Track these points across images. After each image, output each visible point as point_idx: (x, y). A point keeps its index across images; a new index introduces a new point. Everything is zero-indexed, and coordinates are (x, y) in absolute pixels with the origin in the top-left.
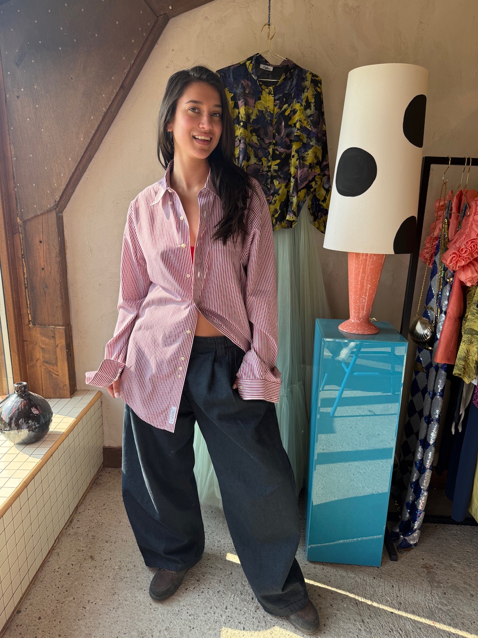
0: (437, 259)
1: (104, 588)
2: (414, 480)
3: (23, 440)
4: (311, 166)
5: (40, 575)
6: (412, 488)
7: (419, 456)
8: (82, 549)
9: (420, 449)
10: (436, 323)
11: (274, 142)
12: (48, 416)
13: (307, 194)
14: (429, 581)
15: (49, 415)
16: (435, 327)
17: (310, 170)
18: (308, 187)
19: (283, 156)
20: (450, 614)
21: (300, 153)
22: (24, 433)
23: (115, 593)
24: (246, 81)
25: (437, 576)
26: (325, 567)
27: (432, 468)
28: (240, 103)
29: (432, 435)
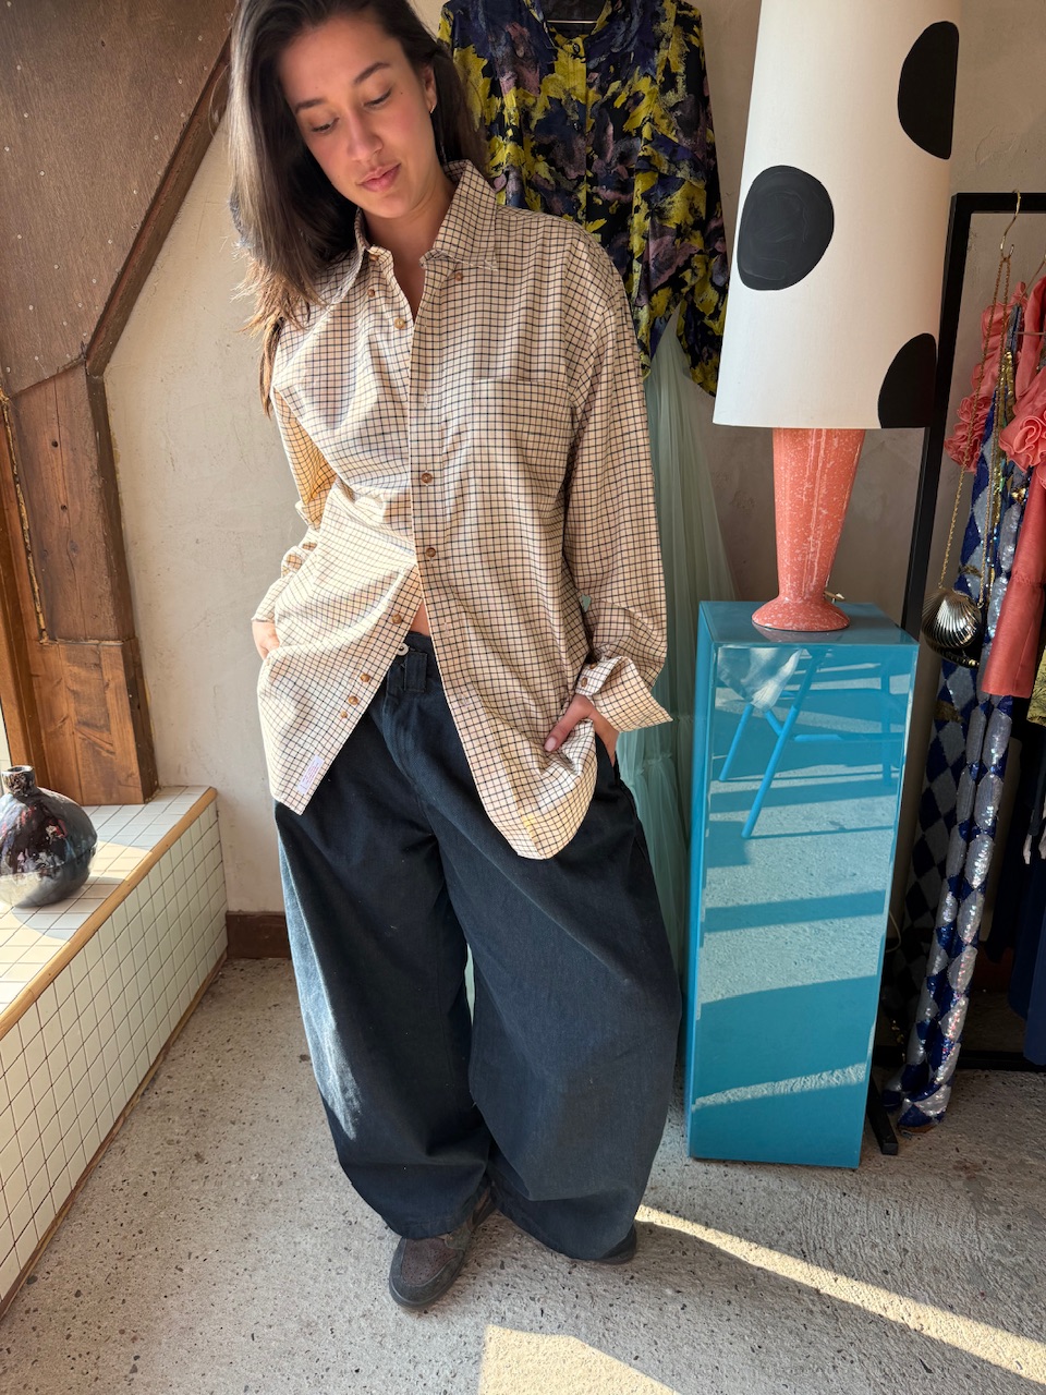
0: (988, 450)
1: (225, 1224)
2: (935, 972)
3: (28, 898)
4: (681, 232)
5: (79, 1197)
6: (930, 988)
7: (947, 917)
8: (175, 1138)
9: (949, 899)
10: (986, 602)
11: (590, 175)
12: (84, 842)
13: (673, 301)
14: (972, 1199)
15: (86, 839)
16: (984, 611)
17: (678, 241)
18: (676, 283)
19: (612, 210)
20: (1021, 1274)
21: (653, 201)
22: (31, 882)
23: (250, 1235)
24: (518, 27)
25: (989, 1189)
26: (730, 1171)
27: (977, 943)
28: (506, 81)
29: (976, 864)
